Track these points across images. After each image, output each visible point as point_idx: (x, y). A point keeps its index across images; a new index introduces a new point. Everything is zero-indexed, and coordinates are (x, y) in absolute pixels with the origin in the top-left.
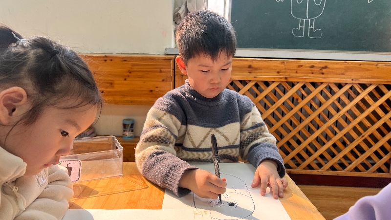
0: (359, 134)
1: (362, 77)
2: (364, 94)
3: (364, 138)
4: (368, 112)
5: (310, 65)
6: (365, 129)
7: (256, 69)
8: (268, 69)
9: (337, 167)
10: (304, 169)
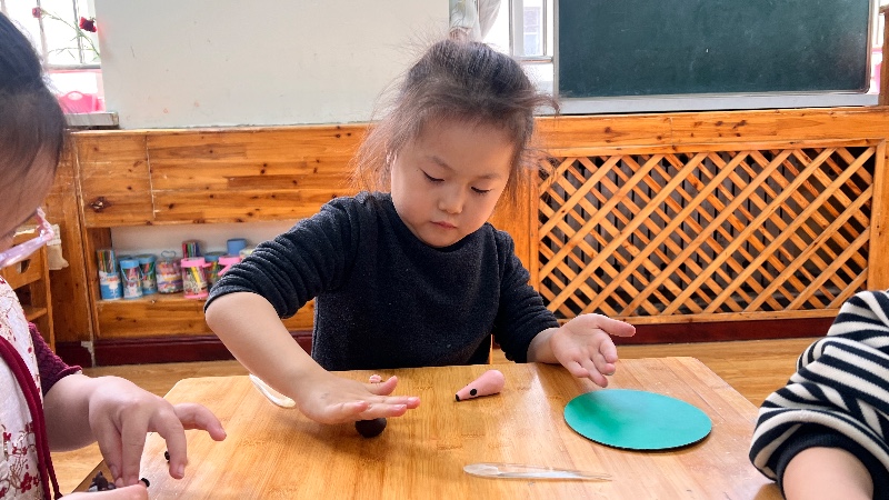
0: (808, 241)
1: (808, 137)
2: (813, 168)
3: (817, 247)
4: (821, 199)
5: (715, 121)
6: (819, 230)
7: (619, 134)
8: (640, 133)
9: (774, 303)
10: (715, 312)
